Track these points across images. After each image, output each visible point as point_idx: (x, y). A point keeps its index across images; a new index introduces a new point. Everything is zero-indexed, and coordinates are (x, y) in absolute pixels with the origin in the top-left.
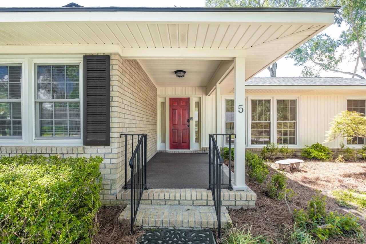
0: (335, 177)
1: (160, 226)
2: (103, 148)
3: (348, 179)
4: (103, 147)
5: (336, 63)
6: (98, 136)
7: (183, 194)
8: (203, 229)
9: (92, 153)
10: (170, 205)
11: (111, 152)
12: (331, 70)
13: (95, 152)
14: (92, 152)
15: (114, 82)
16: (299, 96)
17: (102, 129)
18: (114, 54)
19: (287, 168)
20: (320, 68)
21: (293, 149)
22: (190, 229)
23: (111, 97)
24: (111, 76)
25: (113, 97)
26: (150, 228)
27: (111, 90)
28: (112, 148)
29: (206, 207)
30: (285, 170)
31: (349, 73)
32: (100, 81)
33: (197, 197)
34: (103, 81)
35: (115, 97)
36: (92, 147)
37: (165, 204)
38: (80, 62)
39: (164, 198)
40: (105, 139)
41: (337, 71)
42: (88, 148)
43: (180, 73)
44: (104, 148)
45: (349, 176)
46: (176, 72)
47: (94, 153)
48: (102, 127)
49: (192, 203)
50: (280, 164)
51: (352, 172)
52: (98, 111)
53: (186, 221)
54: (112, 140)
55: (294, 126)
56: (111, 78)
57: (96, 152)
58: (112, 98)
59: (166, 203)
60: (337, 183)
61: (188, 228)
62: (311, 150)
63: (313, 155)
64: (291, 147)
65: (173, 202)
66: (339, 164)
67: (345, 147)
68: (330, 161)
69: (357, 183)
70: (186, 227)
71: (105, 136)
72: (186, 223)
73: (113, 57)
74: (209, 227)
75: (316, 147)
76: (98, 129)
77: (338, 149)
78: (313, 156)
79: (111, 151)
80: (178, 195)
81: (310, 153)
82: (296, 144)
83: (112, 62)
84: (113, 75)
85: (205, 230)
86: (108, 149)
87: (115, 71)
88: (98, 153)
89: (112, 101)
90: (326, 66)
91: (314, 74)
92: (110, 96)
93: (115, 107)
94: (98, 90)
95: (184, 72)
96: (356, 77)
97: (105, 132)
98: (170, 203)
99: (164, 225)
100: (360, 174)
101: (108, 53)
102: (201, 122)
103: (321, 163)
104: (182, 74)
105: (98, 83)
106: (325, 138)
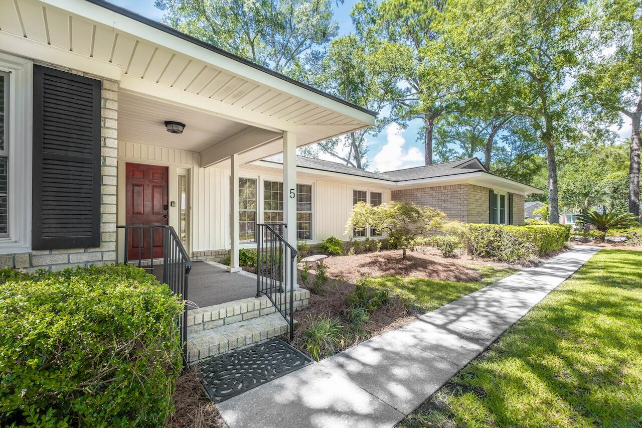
0: (354, 269)
1: (215, 354)
2: (82, 253)
3: (363, 268)
4: (82, 250)
5: (333, 145)
6: (71, 230)
7: (230, 309)
8: (268, 340)
9: (53, 265)
10: (212, 328)
11: (101, 259)
12: (328, 152)
13: (60, 262)
14: (52, 263)
15: (110, 131)
16: (315, 181)
17: (83, 217)
18: (110, 80)
19: (314, 266)
20: (318, 147)
21: (311, 245)
22: (254, 344)
23: (102, 158)
24: (102, 119)
25: (107, 158)
26: (200, 361)
27: (102, 144)
28: (102, 252)
29: (260, 319)
30: (312, 268)
31: (344, 159)
32: (78, 123)
33: (248, 308)
34: (87, 125)
35: (111, 158)
36: (54, 252)
37: (204, 329)
38: (11, 72)
39: (203, 321)
40: (89, 235)
41: (334, 155)
42: (41, 255)
43: (174, 126)
44: (85, 252)
45: (363, 266)
46: (167, 123)
47: (59, 264)
48: (83, 212)
49: (241, 318)
50: (306, 262)
51: (363, 262)
52: (71, 181)
53: (250, 336)
54: (105, 237)
55: (310, 216)
56: (102, 123)
57: (65, 262)
58: (105, 160)
59: (205, 326)
60: (357, 274)
61: (252, 345)
62: (328, 245)
63: (330, 249)
64: (309, 243)
65: (216, 323)
66: (352, 256)
67: (353, 241)
68: (344, 255)
69: (371, 271)
70: (250, 343)
71: (90, 230)
72: (250, 338)
73: (106, 85)
74: (275, 335)
75: (331, 240)
76: (71, 217)
77: (348, 242)
78: (330, 251)
79: (102, 257)
80: (223, 312)
81: (327, 248)
82: (312, 239)
83: (105, 94)
84: (106, 118)
85: (271, 341)
86: (95, 254)
87: (111, 111)
88: (69, 262)
89: (105, 165)
90: (323, 147)
91: (313, 153)
92: (100, 156)
93: (111, 177)
94: (72, 140)
95: (184, 126)
96: (349, 165)
97: (89, 221)
98: (211, 326)
99: (221, 351)
100: (370, 263)
101: (97, 75)
102: (191, 210)
103: (338, 258)
104: (180, 128)
105: (72, 127)
106: (345, 229)
